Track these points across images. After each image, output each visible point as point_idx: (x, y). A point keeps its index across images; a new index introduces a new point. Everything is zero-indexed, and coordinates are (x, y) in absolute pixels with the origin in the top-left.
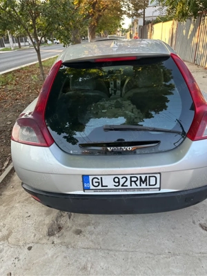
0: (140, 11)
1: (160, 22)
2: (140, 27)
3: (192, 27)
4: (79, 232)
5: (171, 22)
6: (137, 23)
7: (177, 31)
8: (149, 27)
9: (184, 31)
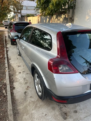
0: (19, 11)
1: (31, 16)
2: (19, 18)
3: (48, 19)
4: (76, 112)
5: (37, 17)
6: (18, 16)
7: (41, 21)
8: (25, 18)
9: (44, 21)
